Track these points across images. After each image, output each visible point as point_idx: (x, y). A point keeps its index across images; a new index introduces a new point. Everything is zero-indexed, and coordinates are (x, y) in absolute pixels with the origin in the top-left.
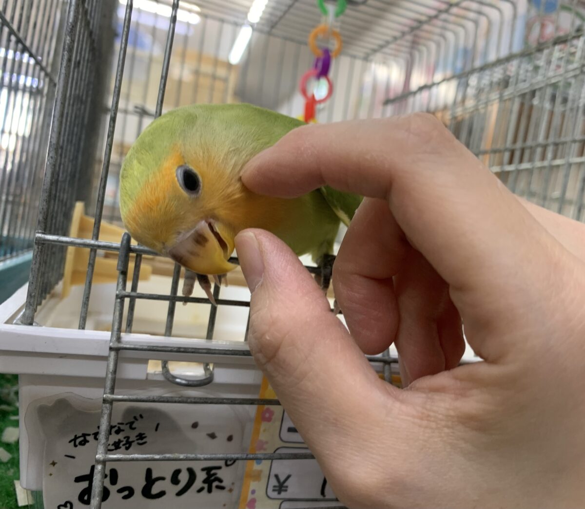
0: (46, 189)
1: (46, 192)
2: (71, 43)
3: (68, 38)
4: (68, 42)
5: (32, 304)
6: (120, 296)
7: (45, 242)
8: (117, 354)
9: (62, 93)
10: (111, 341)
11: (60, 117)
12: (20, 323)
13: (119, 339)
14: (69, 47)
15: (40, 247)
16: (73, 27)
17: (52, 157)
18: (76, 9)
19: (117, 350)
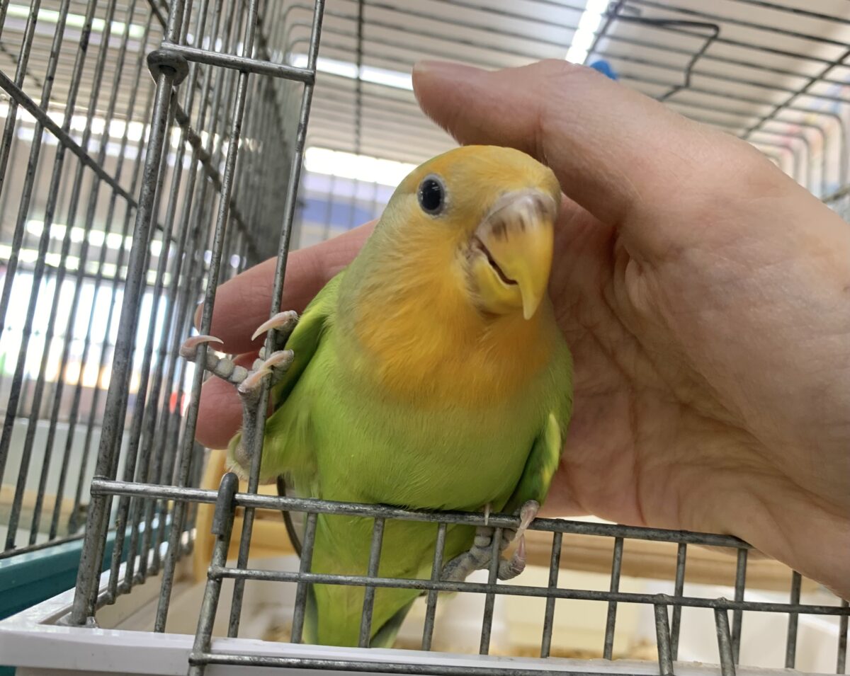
0: (110, 411)
1: (110, 416)
2: (149, 194)
3: (146, 187)
4: (145, 193)
5: (84, 591)
6: (213, 575)
7: (107, 492)
8: (202, 670)
9: (135, 267)
10: (194, 650)
11: (131, 302)
12: (66, 623)
13: (207, 647)
14: (146, 199)
15: (98, 500)
16: (152, 171)
17: (118, 363)
18: (158, 145)
19: (201, 664)
